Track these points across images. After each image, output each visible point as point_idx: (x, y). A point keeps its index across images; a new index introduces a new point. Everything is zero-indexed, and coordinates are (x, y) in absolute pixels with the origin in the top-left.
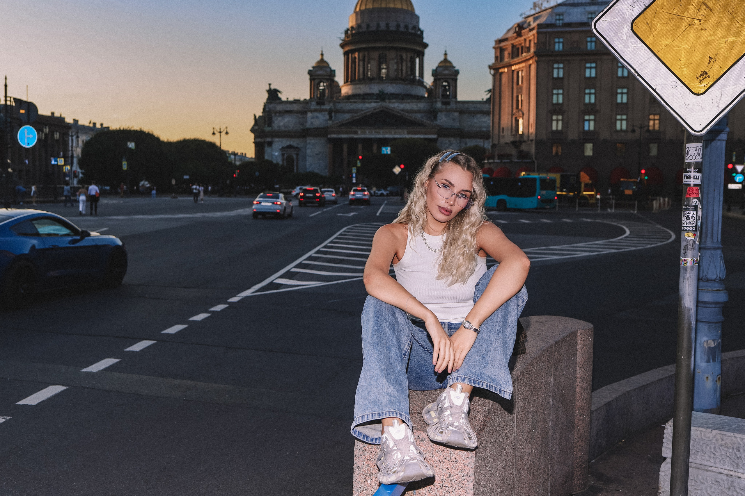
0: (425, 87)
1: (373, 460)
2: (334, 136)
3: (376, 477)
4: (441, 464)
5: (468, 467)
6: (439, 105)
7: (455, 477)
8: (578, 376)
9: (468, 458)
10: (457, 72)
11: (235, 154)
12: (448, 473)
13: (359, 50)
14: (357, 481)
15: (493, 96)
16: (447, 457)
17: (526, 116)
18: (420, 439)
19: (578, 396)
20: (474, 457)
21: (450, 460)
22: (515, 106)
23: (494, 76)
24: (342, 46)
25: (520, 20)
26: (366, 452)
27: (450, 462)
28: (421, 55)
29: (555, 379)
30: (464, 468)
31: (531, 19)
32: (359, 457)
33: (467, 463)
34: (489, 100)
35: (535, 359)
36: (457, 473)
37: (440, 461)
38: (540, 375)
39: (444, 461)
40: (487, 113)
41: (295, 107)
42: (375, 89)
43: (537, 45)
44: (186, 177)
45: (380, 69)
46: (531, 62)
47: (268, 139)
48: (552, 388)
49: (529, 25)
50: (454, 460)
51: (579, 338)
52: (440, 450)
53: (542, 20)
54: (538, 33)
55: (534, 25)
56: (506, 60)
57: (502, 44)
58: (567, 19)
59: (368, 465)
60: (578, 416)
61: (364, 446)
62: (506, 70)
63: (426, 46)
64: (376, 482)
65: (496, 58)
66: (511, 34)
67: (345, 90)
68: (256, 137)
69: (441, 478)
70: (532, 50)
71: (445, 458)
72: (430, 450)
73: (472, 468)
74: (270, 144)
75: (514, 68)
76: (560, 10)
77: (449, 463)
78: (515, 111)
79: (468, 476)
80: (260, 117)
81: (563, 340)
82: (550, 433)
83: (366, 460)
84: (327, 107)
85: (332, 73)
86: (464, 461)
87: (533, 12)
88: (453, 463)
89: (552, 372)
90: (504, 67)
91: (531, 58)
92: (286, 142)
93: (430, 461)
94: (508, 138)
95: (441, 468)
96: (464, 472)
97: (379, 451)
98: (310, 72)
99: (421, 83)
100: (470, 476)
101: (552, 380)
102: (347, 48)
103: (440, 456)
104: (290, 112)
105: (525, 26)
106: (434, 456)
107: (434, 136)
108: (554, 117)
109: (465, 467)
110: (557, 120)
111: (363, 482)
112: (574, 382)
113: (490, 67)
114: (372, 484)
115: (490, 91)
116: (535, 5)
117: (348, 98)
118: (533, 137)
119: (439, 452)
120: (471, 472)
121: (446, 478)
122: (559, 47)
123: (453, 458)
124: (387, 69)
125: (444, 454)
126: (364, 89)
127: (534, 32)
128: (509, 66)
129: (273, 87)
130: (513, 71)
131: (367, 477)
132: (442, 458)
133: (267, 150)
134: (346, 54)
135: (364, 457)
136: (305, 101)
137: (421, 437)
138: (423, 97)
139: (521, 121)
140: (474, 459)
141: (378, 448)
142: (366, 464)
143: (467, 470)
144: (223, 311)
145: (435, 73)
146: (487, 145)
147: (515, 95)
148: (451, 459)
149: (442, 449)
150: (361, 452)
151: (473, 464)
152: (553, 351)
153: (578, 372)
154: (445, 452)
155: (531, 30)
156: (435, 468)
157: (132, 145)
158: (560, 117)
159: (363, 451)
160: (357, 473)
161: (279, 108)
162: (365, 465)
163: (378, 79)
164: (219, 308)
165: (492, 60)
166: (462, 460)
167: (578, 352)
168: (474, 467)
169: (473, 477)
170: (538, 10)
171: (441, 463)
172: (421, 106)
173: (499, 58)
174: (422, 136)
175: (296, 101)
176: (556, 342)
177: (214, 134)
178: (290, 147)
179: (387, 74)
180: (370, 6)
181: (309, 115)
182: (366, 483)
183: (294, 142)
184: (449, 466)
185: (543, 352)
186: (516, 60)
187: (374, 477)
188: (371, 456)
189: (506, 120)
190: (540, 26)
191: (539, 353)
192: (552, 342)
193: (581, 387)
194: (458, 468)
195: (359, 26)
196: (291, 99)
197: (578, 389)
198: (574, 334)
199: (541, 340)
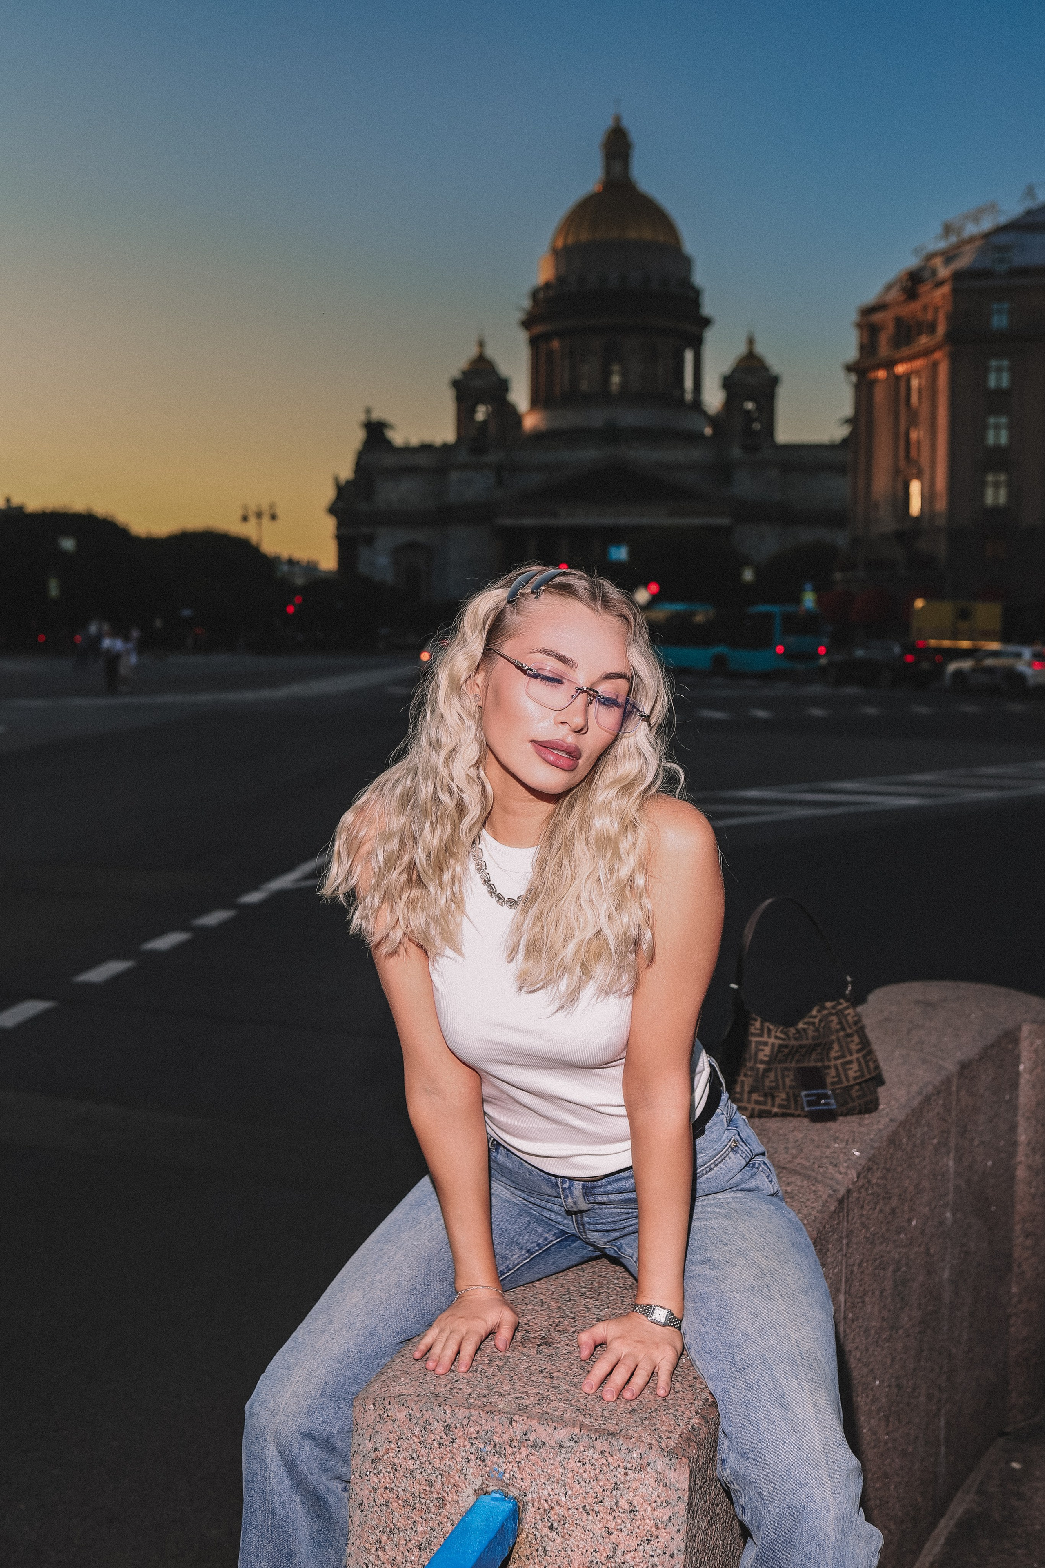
0: (704, 413)
1: (399, 1490)
2: (508, 522)
3: (408, 1539)
4: (590, 1517)
5: (668, 1530)
6: (736, 452)
7: (628, 1557)
8: (1023, 1138)
9: (668, 1503)
10: (774, 381)
11: (291, 562)
12: (610, 1546)
13: (560, 334)
14: (357, 1543)
15: (854, 433)
16: (606, 1499)
17: (927, 475)
18: (530, 1443)
19: (1020, 1190)
20: (686, 1500)
21: (615, 1507)
22: (902, 453)
23: (858, 387)
24: (526, 324)
25: (912, 262)
26: (381, 1467)
27: (614, 1514)
28: (697, 343)
29: (959, 1159)
30: (656, 1533)
31: (938, 262)
32: (364, 1476)
33: (666, 1518)
34: (845, 442)
35: (903, 1124)
36: (634, 1544)
37: (587, 1507)
38: (917, 1160)
39: (597, 1509)
40: (841, 469)
41: (422, 460)
42: (596, 418)
43: (951, 318)
44: (187, 613)
45: (606, 375)
46: (937, 355)
47: (365, 530)
48: (950, 1185)
49: (934, 273)
50: (627, 1507)
51: (1024, 1045)
52: (585, 1476)
53: (963, 262)
54: (955, 291)
55: (944, 272)
56: (884, 350)
57: (877, 317)
58: (1019, 260)
59: (387, 1503)
60: (1021, 1239)
61: (376, 1450)
62: (882, 374)
63: (706, 322)
64: (408, 1555)
65: (862, 348)
66: (894, 294)
67: (531, 422)
68: (339, 526)
69: (590, 1559)
70: (941, 329)
71: (601, 1502)
72: (557, 1476)
73: (679, 1531)
74: (369, 540)
75: (900, 369)
76: (1003, 239)
77: (610, 1517)
78: (902, 463)
79: (668, 1555)
80: (348, 483)
81: (984, 1055)
82: (946, 1297)
83: (382, 1489)
84: (493, 457)
85: (503, 386)
86: (656, 1513)
87: (942, 245)
88: (624, 1515)
89: (952, 1144)
90: (878, 366)
91: (938, 347)
92: (404, 536)
93: (557, 1507)
94: (886, 523)
95: (589, 1528)
96: (654, 1543)
97: (416, 1466)
98: (456, 384)
99: (697, 404)
100: (672, 1556)
101: (951, 1163)
102: (538, 329)
103: (587, 1493)
104: (411, 470)
105: (926, 274)
106: (570, 1493)
107: (725, 521)
108: (990, 478)
109: (657, 1528)
110: (996, 485)
111: (374, 1550)
112: (1012, 1154)
113: (849, 369)
114: (398, 1558)
115: (848, 421)
116: (948, 229)
117: (538, 437)
118: (941, 522)
119: (583, 1484)
120: (678, 1544)
121: (603, 1559)
122: (1000, 321)
123: (622, 1502)
124: (624, 374)
125: (598, 1489)
126: (570, 419)
127: (946, 289)
128: (889, 365)
129: (376, 415)
130: (898, 378)
131: (384, 1538)
132: (590, 1500)
133: (364, 553)
134: (534, 342)
135: (375, 1480)
136: (445, 447)
137: (532, 1436)
138: (701, 436)
139: (915, 487)
140: (683, 1506)
141: (413, 1458)
142: (382, 1501)
143: (665, 1538)
144: (223, 926)
145: (728, 383)
146: (841, 539)
147: (902, 430)
148: (617, 1503)
149: (592, 1475)
150: (368, 1465)
151: (681, 1519)
152: (954, 1089)
153: (1021, 1129)
154: (601, 1483)
155: (940, 284)
156: (572, 1528)
157: (68, 544)
158: (1002, 478)
159: (373, 1461)
160: (358, 1522)
161: (389, 461)
162: (379, 1502)
163: (603, 396)
164: (214, 918)
165: (852, 353)
166: (649, 1509)
167: (1022, 1081)
168: (684, 1528)
169: (683, 1557)
170: (953, 239)
171: (588, 1514)
172: (696, 454)
173: (868, 348)
174: (697, 521)
175: (426, 448)
176: (964, 1066)
177: (245, 519)
178: (412, 546)
179: (624, 385)
180: (584, 236)
181: (454, 475)
182: (381, 1553)
183: (421, 536)
184: (611, 1525)
185: (927, 1100)
186: (905, 351)
187: (402, 1539)
188: (395, 1480)
189: (881, 483)
190: (958, 276)
191: (915, 1103)
192: (951, 1066)
193: (1029, 1167)
194: (637, 1530)
195: (561, 280)
196: (414, 441)
197: (1021, 1173)
198: (1011, 1037)
199: (924, 1061)
